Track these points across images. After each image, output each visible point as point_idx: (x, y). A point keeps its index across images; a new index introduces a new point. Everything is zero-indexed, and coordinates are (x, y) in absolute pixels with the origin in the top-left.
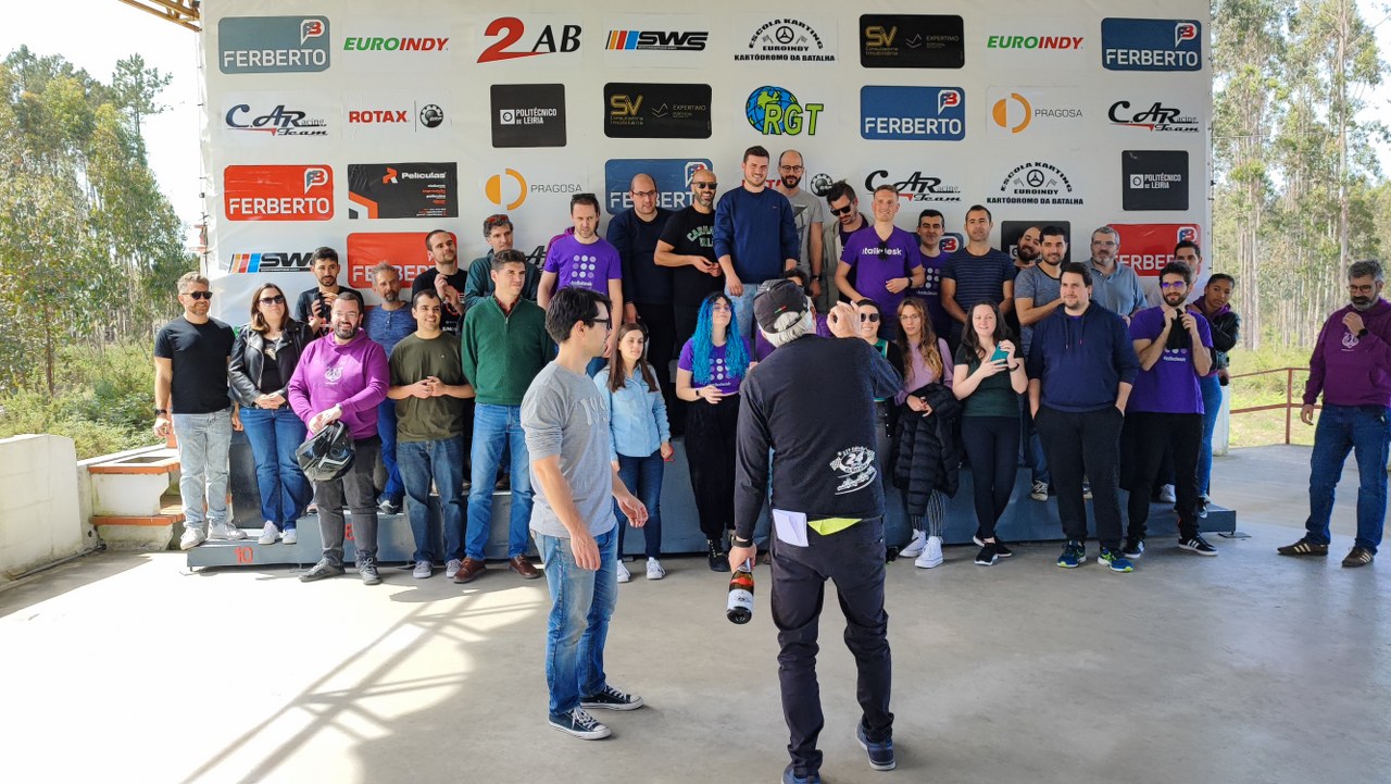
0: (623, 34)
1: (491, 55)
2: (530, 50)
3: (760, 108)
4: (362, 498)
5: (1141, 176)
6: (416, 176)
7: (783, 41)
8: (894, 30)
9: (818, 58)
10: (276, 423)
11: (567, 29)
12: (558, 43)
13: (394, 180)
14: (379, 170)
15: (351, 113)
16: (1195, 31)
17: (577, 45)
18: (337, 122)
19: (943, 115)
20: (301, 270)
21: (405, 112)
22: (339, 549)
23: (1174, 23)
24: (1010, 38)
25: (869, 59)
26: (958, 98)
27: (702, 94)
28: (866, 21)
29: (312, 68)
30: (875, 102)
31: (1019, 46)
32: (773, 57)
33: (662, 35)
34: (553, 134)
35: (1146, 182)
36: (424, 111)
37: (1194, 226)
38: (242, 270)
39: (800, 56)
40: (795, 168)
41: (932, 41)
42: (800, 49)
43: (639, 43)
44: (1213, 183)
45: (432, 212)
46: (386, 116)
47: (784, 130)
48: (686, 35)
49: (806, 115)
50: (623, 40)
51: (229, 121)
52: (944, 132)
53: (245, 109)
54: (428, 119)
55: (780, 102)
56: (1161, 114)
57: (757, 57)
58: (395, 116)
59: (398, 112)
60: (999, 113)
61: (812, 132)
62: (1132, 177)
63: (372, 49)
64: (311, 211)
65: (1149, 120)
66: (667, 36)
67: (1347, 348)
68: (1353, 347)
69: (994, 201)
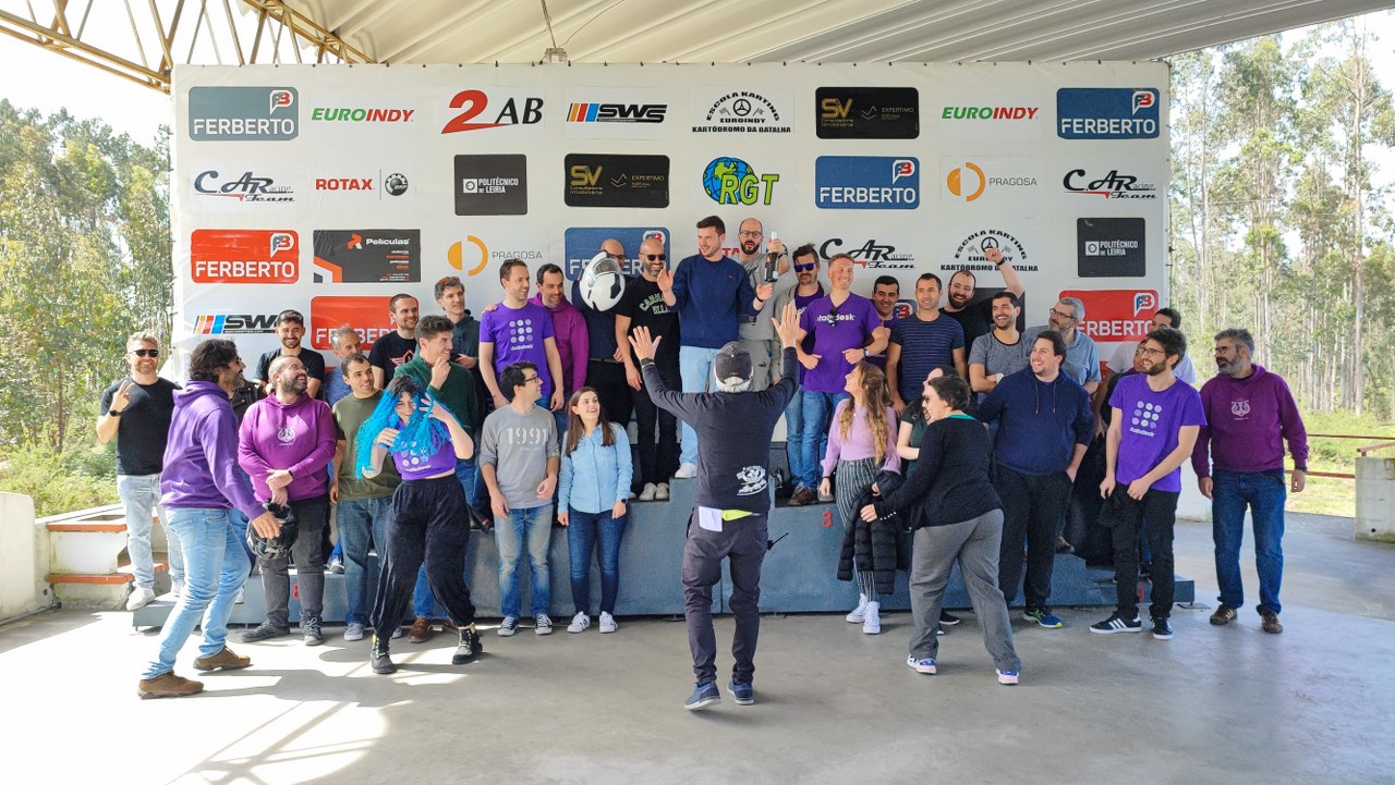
0: (584, 106)
1: (455, 126)
2: (494, 122)
3: (717, 178)
4: (311, 556)
5: (1097, 243)
6: (381, 242)
7: (741, 113)
8: (850, 102)
9: (775, 130)
11: (529, 101)
12: (520, 115)
13: (359, 246)
14: (346, 235)
15: (318, 181)
16: (1153, 99)
17: (539, 117)
18: (304, 189)
19: (898, 184)
20: (264, 331)
21: (370, 181)
22: (284, 609)
23: (1130, 91)
24: (965, 109)
25: (825, 130)
26: (913, 168)
27: (659, 165)
28: (823, 93)
29: (281, 137)
30: (830, 172)
32: (730, 129)
33: (621, 107)
34: (514, 202)
35: (1102, 249)
36: (390, 180)
37: (1153, 292)
38: (206, 331)
39: (756, 127)
40: (754, 234)
41: (887, 113)
42: (757, 121)
43: (600, 115)
44: (1171, 250)
45: (395, 276)
46: (352, 184)
47: (740, 200)
48: (645, 107)
49: (762, 186)
50: (584, 113)
51: (198, 186)
52: (898, 201)
53: (214, 175)
54: (393, 187)
55: (736, 173)
56: (1117, 182)
57: (715, 129)
58: (361, 185)
59: (364, 181)
60: (954, 182)
61: (767, 202)
62: (1088, 244)
63: (340, 119)
64: (276, 275)
65: (1105, 187)
66: (627, 109)
67: (1238, 416)
68: (1245, 416)
69: (948, 268)
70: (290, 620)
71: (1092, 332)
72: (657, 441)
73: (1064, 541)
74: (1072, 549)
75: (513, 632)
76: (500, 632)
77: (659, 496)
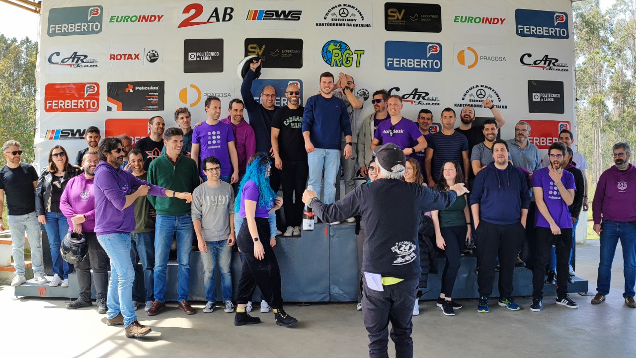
0: (256, 11)
1: (186, 23)
2: (206, 21)
3: (330, 52)
4: (99, 264)
5: (538, 94)
6: (143, 88)
7: (343, 16)
8: (403, 11)
9: (362, 25)
10: (59, 221)
11: (226, 9)
12: (221, 17)
13: (131, 91)
14: (124, 85)
15: (111, 55)
16: (565, 18)
17: (231, 18)
19: (430, 58)
20: (81, 138)
21: (138, 54)
22: (88, 292)
23: (554, 13)
24: (466, 17)
25: (389, 27)
26: (438, 49)
27: (298, 44)
28: (388, 6)
29: (93, 32)
30: (392, 49)
31: (471, 22)
32: (337, 25)
33: (277, 12)
34: (216, 65)
35: (541, 97)
36: (149, 54)
37: (568, 122)
38: (51, 138)
39: (351, 24)
41: (424, 18)
42: (352, 20)
43: (265, 16)
44: (577, 99)
45: (151, 107)
46: (129, 56)
47: (343, 64)
48: (290, 12)
49: (355, 56)
50: (256, 15)
51: (50, 61)
52: (430, 67)
53: (58, 54)
54: (150, 58)
55: (340, 49)
56: (548, 62)
57: (328, 24)
58: (134, 57)
59: (135, 55)
60: (461, 57)
61: (358, 65)
62: (534, 94)
63: (124, 21)
64: (87, 107)
65: (542, 64)
66: (279, 13)
67: (620, 190)
68: (624, 190)
69: (458, 105)
70: (92, 297)
71: (536, 143)
72: (294, 202)
73: (520, 260)
74: (525, 264)
75: (212, 310)
76: (205, 311)
77: (295, 234)
